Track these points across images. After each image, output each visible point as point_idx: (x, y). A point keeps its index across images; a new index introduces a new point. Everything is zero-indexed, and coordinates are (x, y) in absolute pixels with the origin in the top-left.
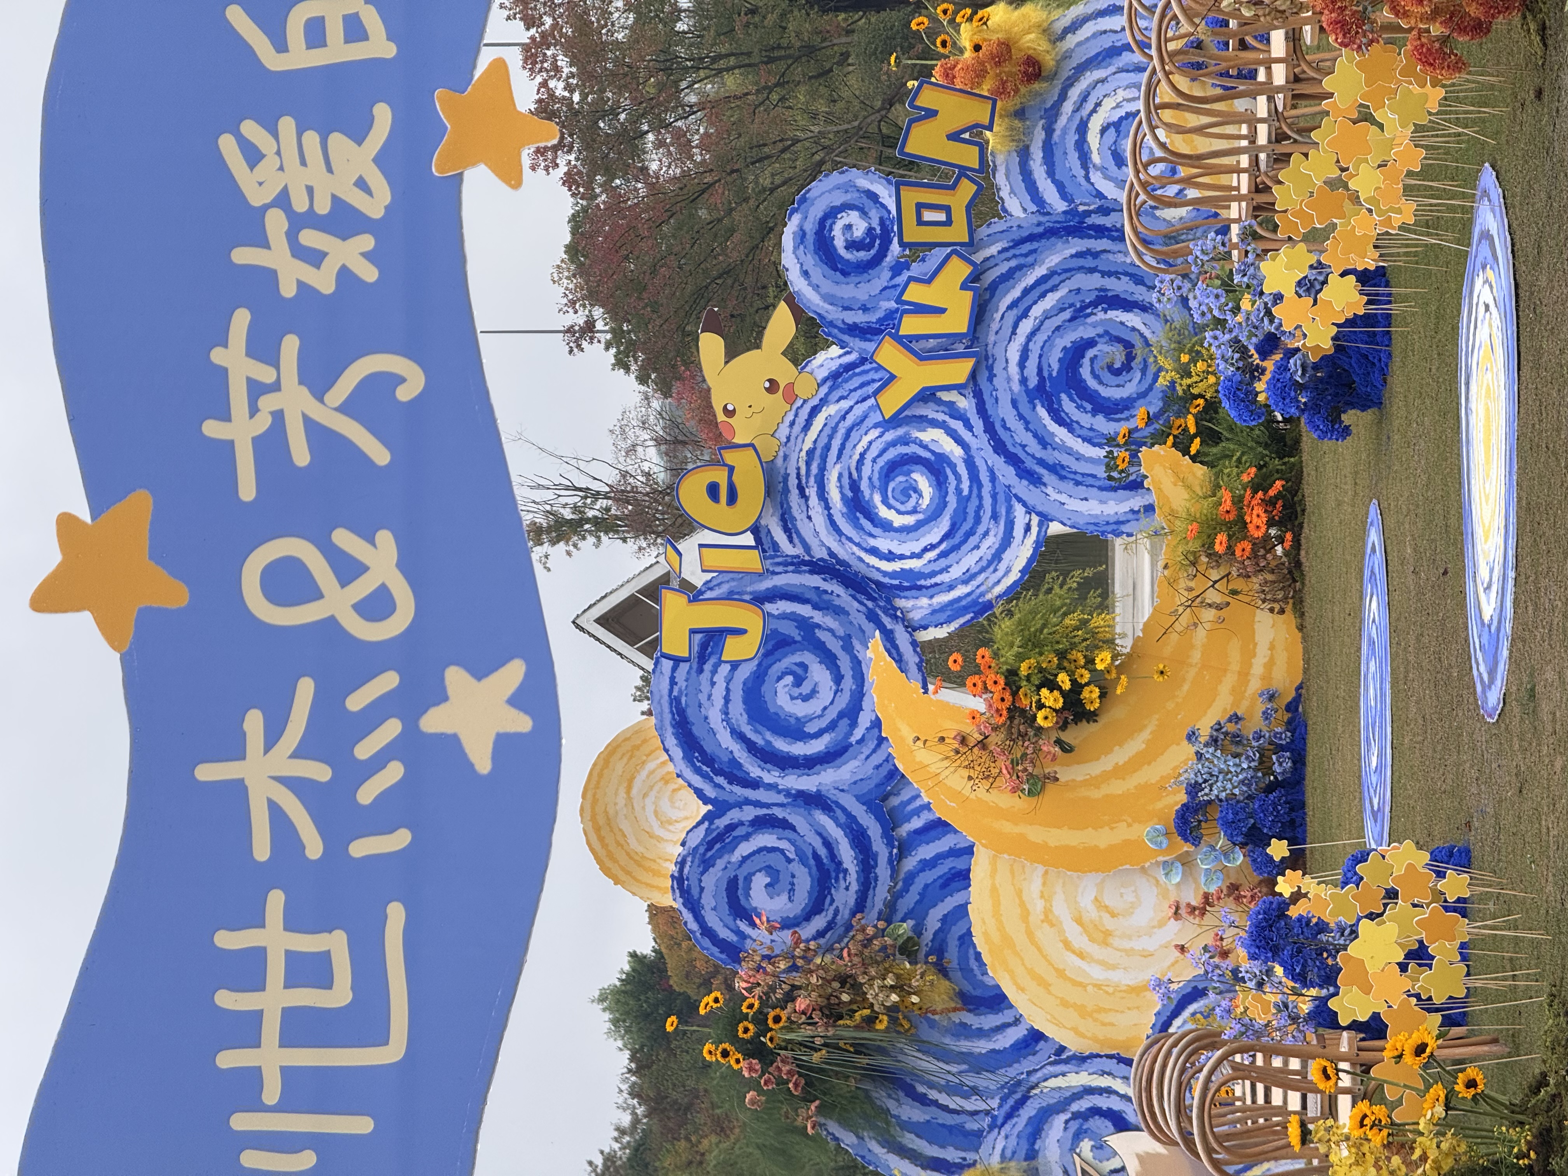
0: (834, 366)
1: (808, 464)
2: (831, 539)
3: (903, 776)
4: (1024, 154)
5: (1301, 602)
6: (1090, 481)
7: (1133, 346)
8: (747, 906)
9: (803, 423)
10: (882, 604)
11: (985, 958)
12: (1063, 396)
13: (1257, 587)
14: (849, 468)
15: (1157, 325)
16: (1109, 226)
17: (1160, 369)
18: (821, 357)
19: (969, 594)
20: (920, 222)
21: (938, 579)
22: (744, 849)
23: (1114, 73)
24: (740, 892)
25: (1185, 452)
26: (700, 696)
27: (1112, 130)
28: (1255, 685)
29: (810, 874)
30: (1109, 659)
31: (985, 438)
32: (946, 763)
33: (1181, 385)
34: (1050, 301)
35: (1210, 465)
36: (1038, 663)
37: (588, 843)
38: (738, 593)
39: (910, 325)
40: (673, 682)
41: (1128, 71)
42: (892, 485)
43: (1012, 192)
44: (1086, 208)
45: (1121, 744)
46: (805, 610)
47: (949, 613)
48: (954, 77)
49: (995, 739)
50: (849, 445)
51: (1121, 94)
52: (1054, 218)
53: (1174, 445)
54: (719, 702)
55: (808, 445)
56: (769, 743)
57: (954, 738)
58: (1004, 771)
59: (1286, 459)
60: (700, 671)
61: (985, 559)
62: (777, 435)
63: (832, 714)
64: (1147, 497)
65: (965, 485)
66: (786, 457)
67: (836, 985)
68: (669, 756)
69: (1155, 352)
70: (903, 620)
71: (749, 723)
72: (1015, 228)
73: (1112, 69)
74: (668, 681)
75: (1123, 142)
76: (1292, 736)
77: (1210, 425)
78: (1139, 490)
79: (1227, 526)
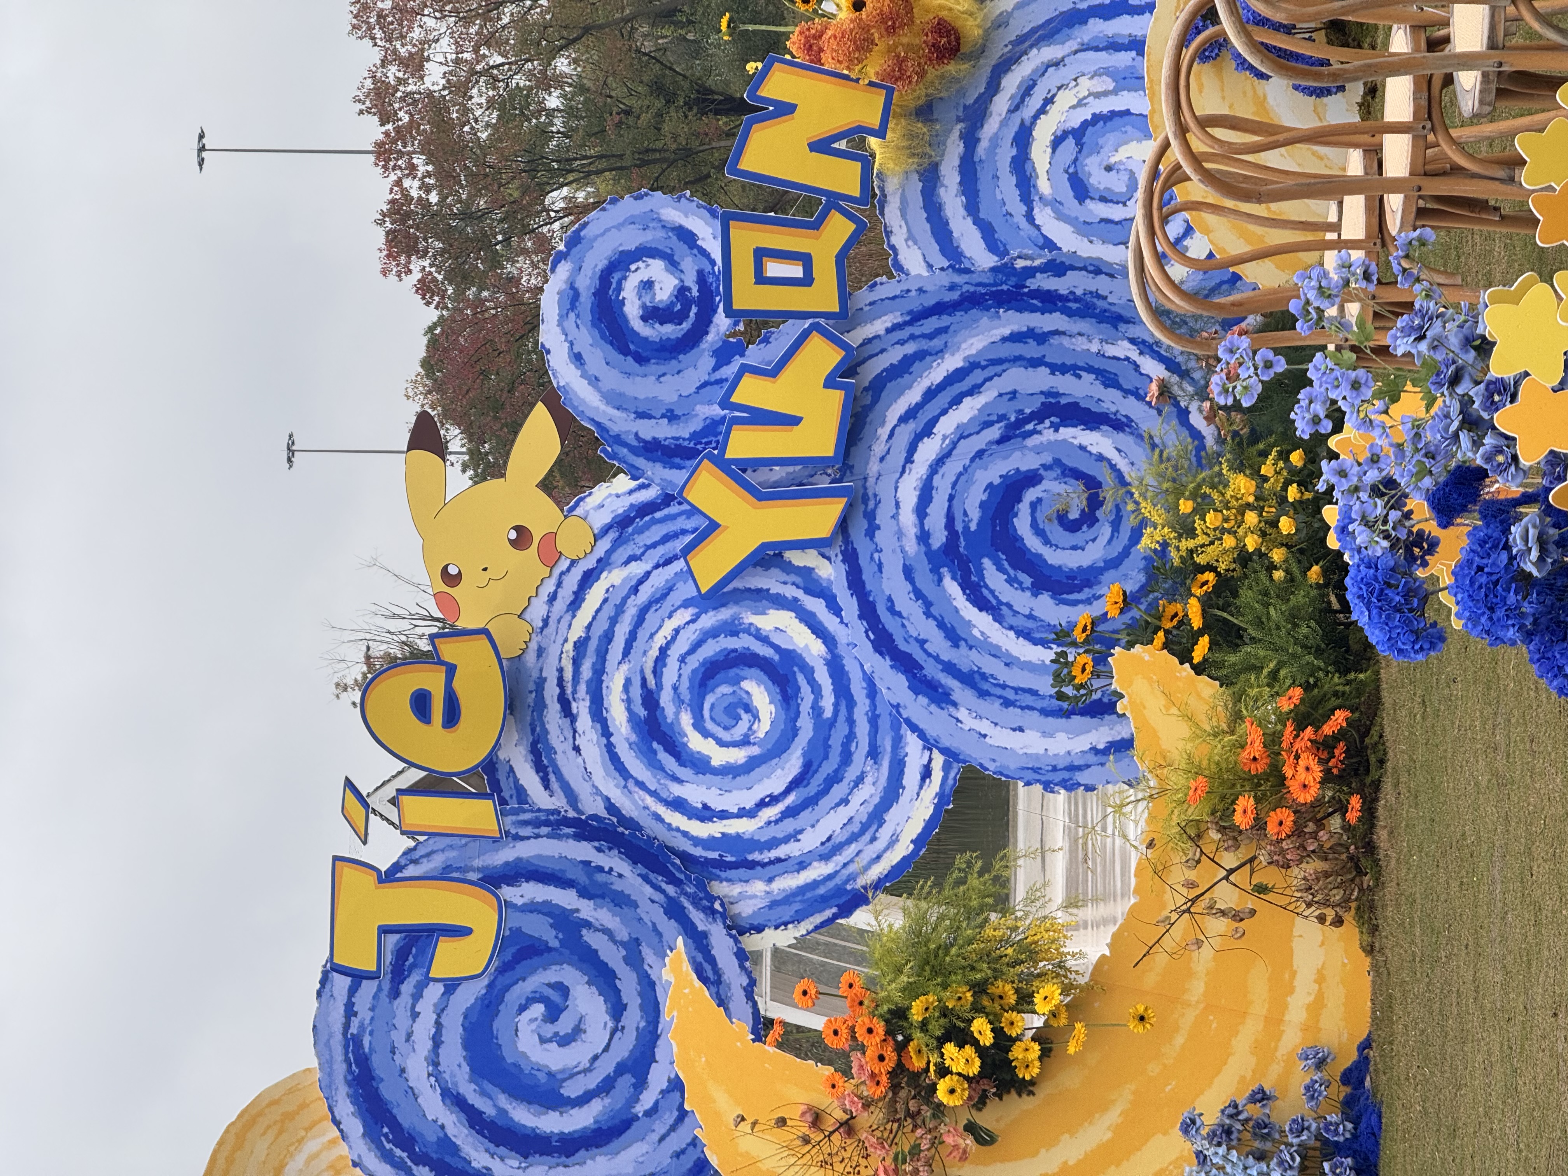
0: (621, 506)
1: (577, 663)
2: (611, 784)
4: (930, 177)
5: (1372, 908)
6: (1028, 700)
7: (1099, 485)
9: (570, 598)
10: (690, 890)
12: (987, 563)
13: (1299, 881)
14: (642, 671)
15: (1139, 452)
16: (1064, 292)
17: (1144, 523)
18: (601, 492)
19: (830, 877)
20: (761, 279)
21: (781, 852)
23: (1076, 52)
25: (1184, 657)
26: (394, 1035)
27: (1070, 142)
28: (1292, 1040)
30: (1057, 990)
31: (860, 627)
32: (788, 1160)
33: (1178, 549)
34: (968, 410)
35: (1224, 682)
36: (940, 1000)
38: (458, 869)
39: (744, 443)
40: (350, 1011)
41: (1097, 49)
42: (710, 700)
43: (911, 237)
44: (1028, 263)
45: (1072, 1132)
46: (566, 898)
47: (797, 906)
48: (821, 50)
49: (867, 1120)
50: (642, 634)
51: (1086, 85)
52: (976, 278)
53: (1166, 646)
54: (423, 1044)
55: (577, 632)
56: (503, 1112)
57: (802, 1119)
58: (883, 1173)
59: (1352, 676)
60: (395, 993)
61: (856, 820)
62: (527, 616)
63: (606, 1067)
64: (1118, 727)
65: (828, 702)
66: (540, 652)
68: (341, 1131)
69: (1136, 495)
70: (724, 916)
71: (471, 1080)
72: (913, 293)
73: (1072, 45)
74: (342, 1010)
75: (1088, 161)
76: (1355, 1129)
77: (1225, 615)
78: (1107, 717)
79: (1254, 782)
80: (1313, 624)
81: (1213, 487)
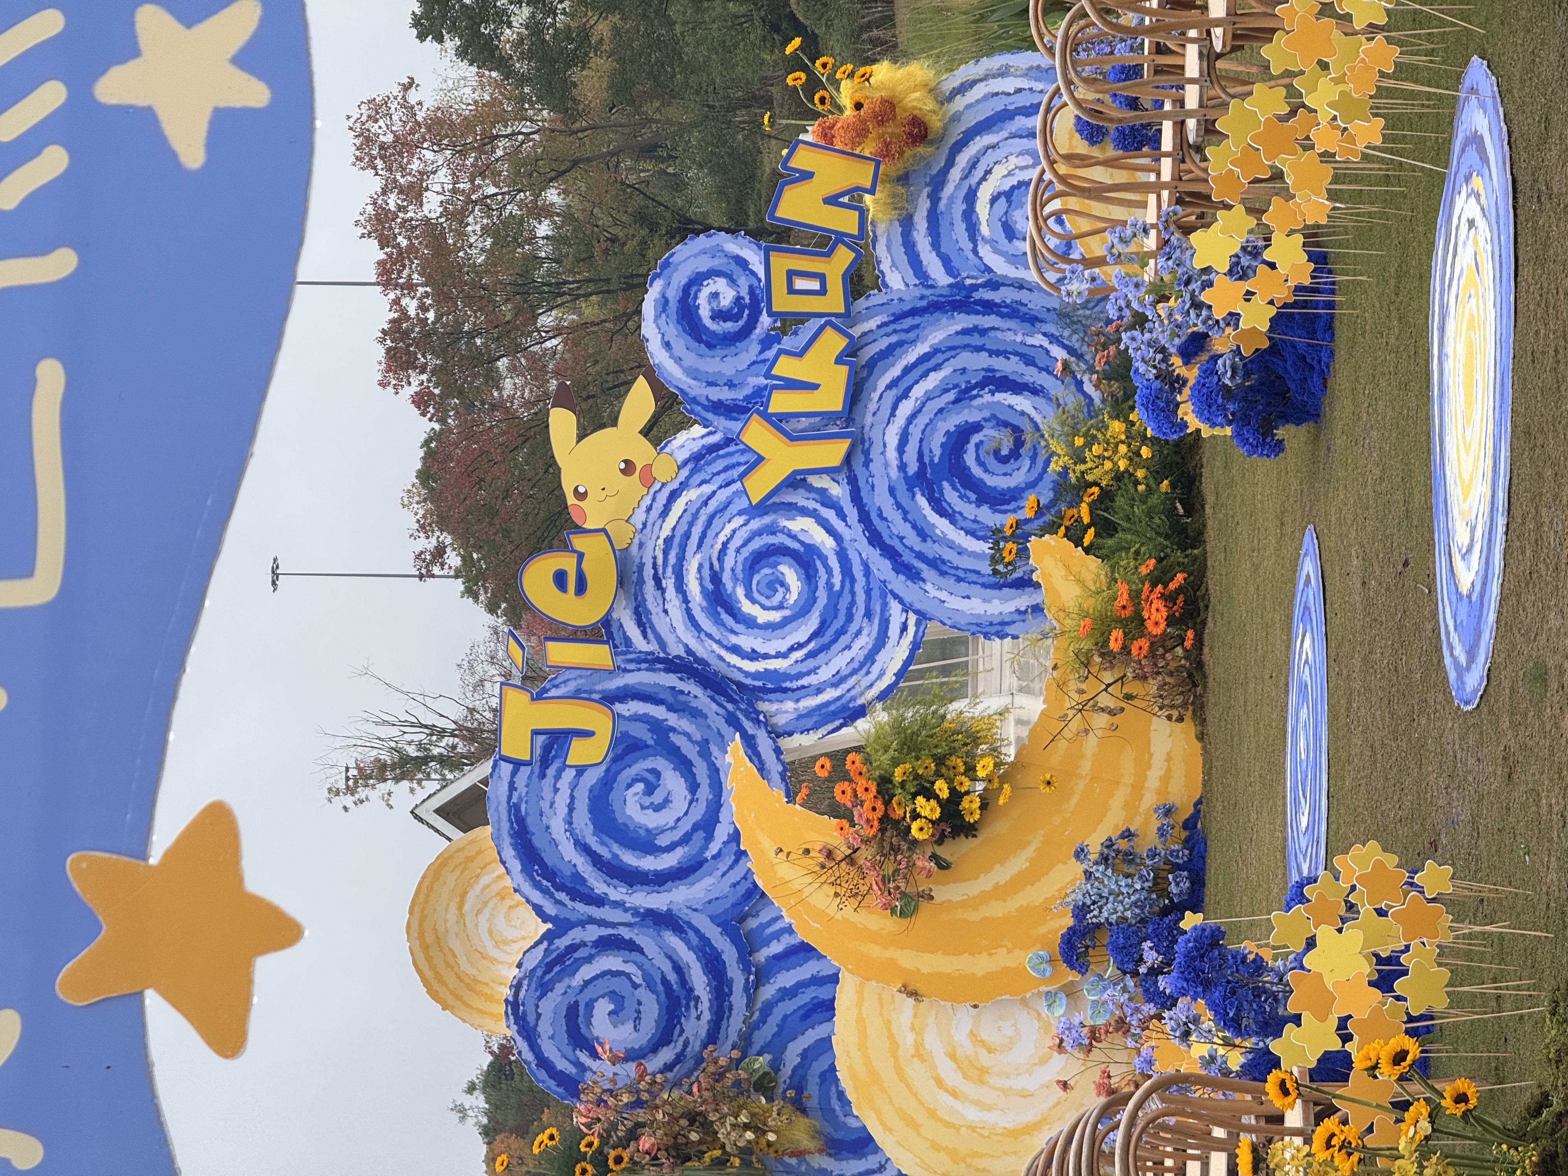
0: (696, 447)
1: (666, 553)
2: (689, 635)
3: (763, 894)
4: (907, 224)
5: (1202, 706)
6: (973, 577)
7: (1022, 431)
8: (588, 1036)
9: (661, 509)
10: (743, 706)
11: (850, 1095)
12: (945, 484)
13: (1153, 690)
14: (710, 558)
15: (1049, 410)
16: (998, 301)
17: (1053, 454)
18: (682, 437)
19: (838, 699)
20: (791, 291)
21: (805, 681)
22: (586, 972)
23: (1006, 139)
24: (580, 1020)
25: (1078, 543)
26: (542, 803)
27: (1003, 200)
28: (1149, 800)
29: (658, 1001)
30: (991, 765)
31: (859, 528)
32: (809, 879)
33: (1074, 471)
34: (933, 380)
35: (1104, 558)
36: (913, 768)
37: (415, 963)
38: (586, 692)
39: (781, 402)
40: (512, 787)
41: (1021, 137)
42: (756, 578)
43: (894, 265)
44: (974, 281)
45: (1002, 862)
46: (658, 712)
47: (815, 719)
48: (833, 136)
49: (865, 855)
50: (710, 534)
51: (1013, 161)
52: (938, 292)
53: (1065, 536)
54: (562, 810)
55: (666, 532)
56: (616, 856)
57: (820, 851)
58: (875, 887)
59: (1189, 551)
60: (543, 776)
61: (856, 660)
62: (632, 521)
63: (686, 826)
64: (1036, 595)
65: (837, 580)
66: (641, 545)
67: (684, 1122)
68: (506, 868)
69: (1046, 436)
70: (766, 724)
71: (594, 835)
72: (896, 301)
73: (1004, 134)
74: (506, 786)
75: (1015, 213)
76: (1190, 854)
77: (1105, 514)
78: (1027, 589)
79: (1123, 623)
80: (1163, 517)
81: (1098, 430)
